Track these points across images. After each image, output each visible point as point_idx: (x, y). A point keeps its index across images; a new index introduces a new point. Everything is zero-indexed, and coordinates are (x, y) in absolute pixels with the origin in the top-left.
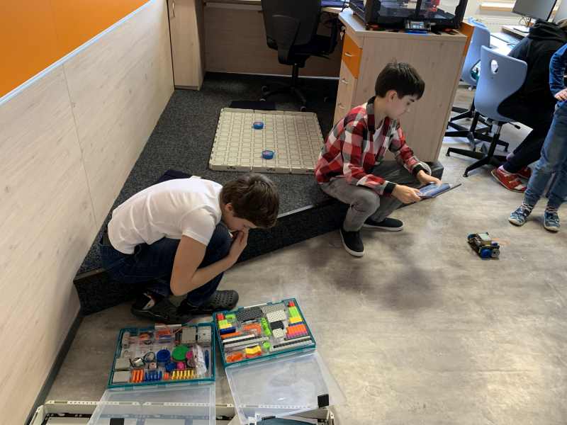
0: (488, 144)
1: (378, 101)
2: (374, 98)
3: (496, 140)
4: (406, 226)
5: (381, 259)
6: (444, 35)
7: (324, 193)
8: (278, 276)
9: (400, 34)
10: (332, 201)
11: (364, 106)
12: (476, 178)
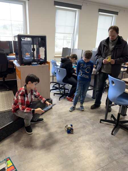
0: (63, 90)
1: (27, 85)
2: (26, 85)
3: (65, 89)
4: (45, 120)
5: (39, 132)
6: (43, 65)
7: (16, 116)
8: (3, 150)
9: (31, 66)
10: (19, 118)
11: (23, 87)
12: (62, 100)
